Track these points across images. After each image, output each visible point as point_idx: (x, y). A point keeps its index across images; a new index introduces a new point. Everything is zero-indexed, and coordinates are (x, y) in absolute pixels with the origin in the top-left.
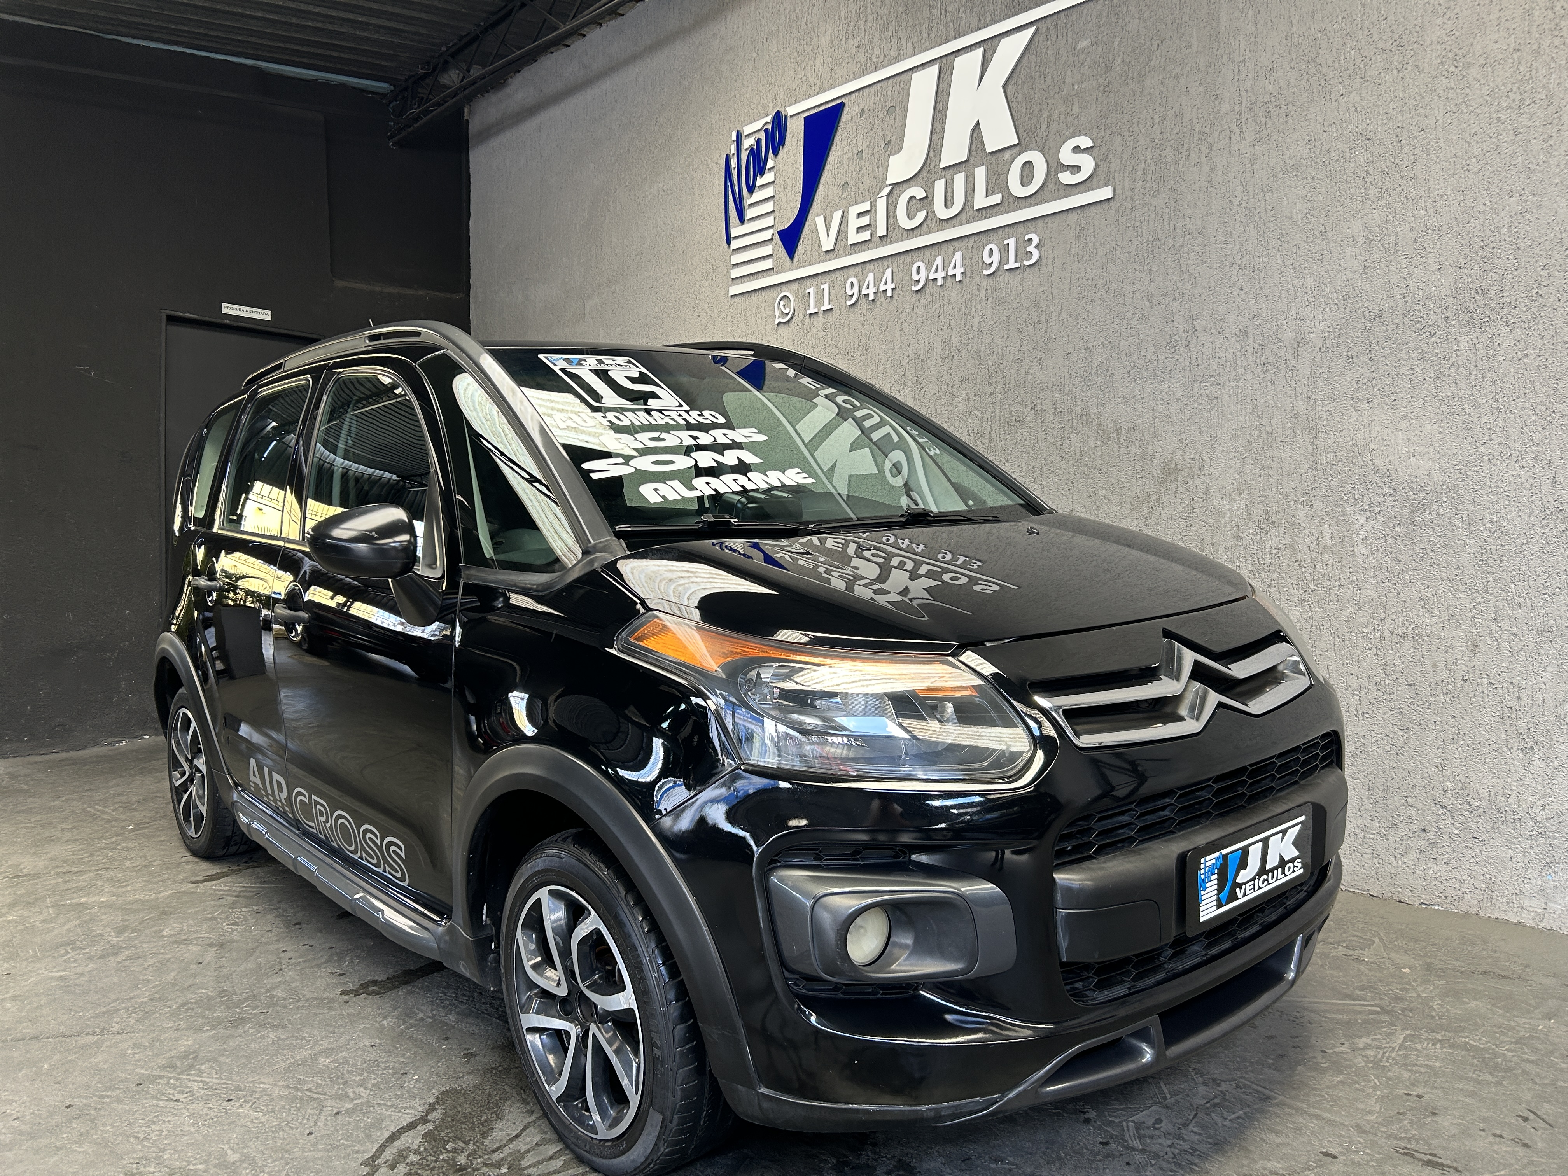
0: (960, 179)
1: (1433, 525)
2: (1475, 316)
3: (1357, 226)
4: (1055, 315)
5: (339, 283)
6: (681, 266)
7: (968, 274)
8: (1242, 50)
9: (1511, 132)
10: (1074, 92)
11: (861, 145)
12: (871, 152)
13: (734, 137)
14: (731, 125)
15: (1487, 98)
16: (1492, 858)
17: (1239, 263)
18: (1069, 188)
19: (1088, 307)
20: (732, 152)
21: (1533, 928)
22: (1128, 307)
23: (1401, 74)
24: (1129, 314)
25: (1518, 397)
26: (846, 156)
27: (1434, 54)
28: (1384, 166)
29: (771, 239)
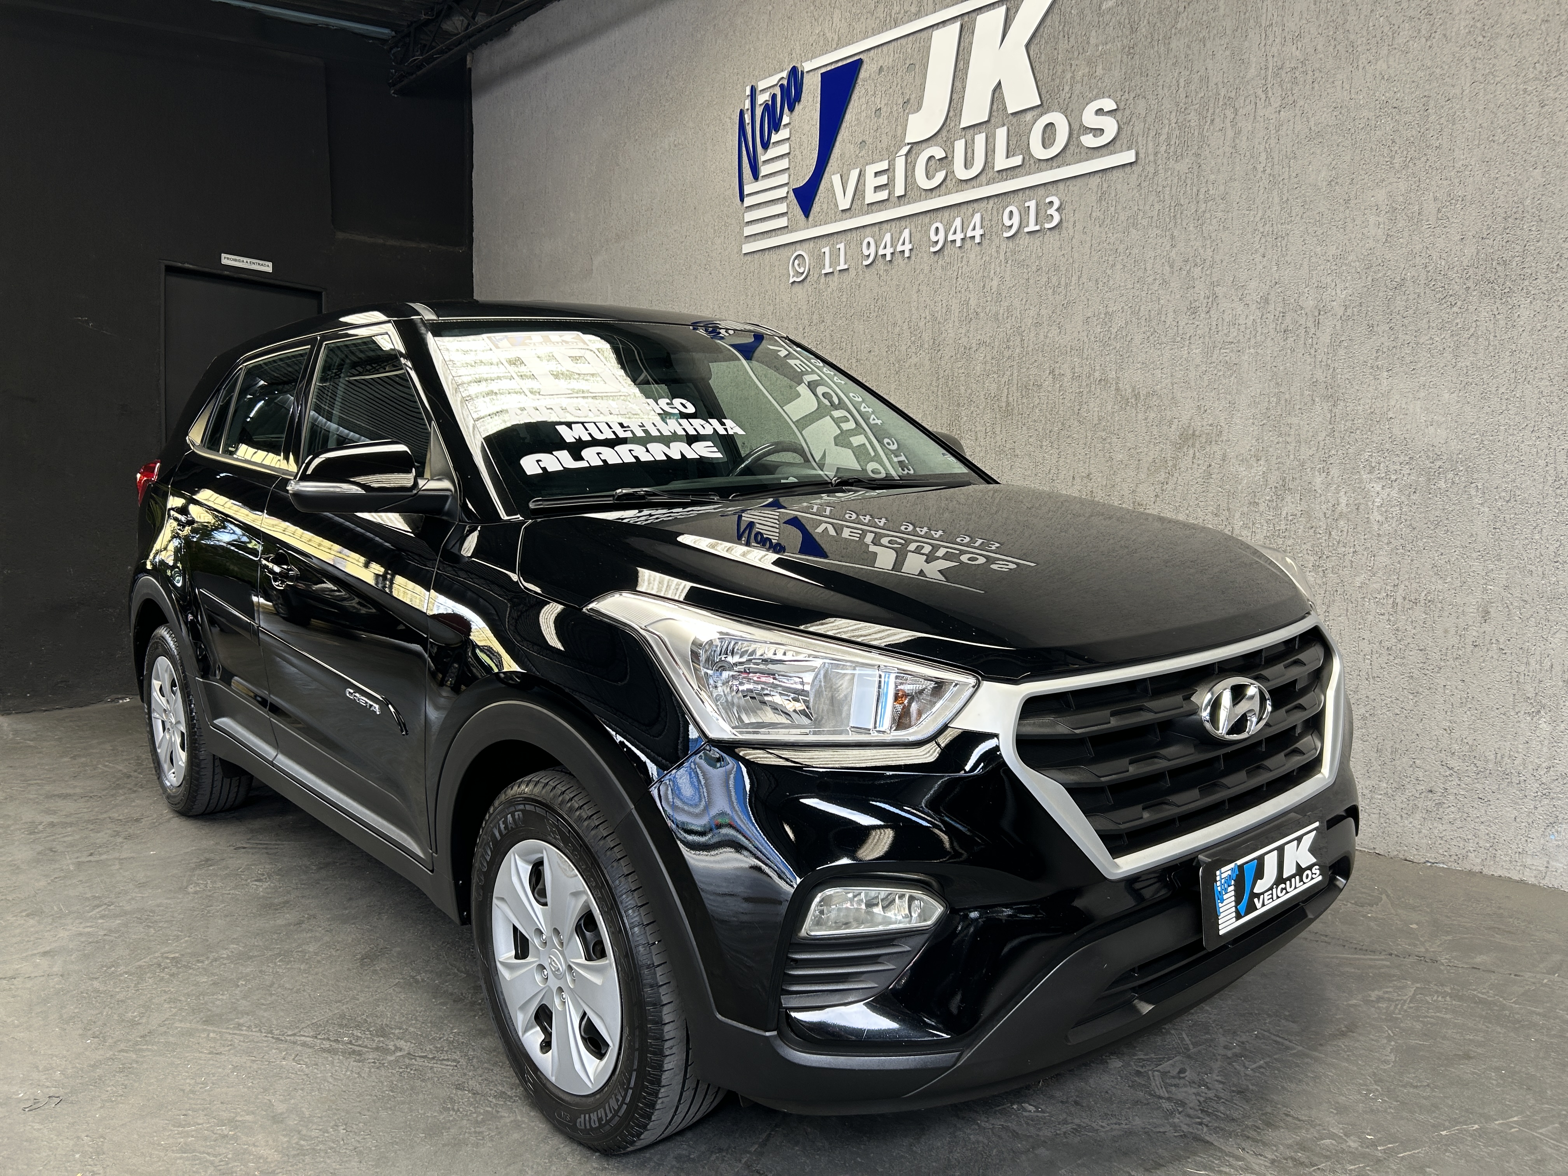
0: (980, 140)
1: (1448, 493)
2: (1496, 287)
3: (1380, 196)
4: (1074, 279)
5: (341, 235)
6: (692, 223)
7: (988, 237)
8: (1270, 15)
9: (1538, 104)
10: (1098, 53)
11: (880, 102)
12: (889, 110)
13: (748, 92)
14: (746, 80)
15: (1514, 68)
16: (1496, 818)
17: (1261, 230)
18: (1092, 151)
19: (1109, 272)
20: (746, 107)
21: (1534, 885)
22: (1149, 272)
23: (1429, 43)
24: (1150, 279)
25: (1536, 368)
26: (864, 114)
27: (1463, 24)
28: (1409, 135)
29: (786, 197)
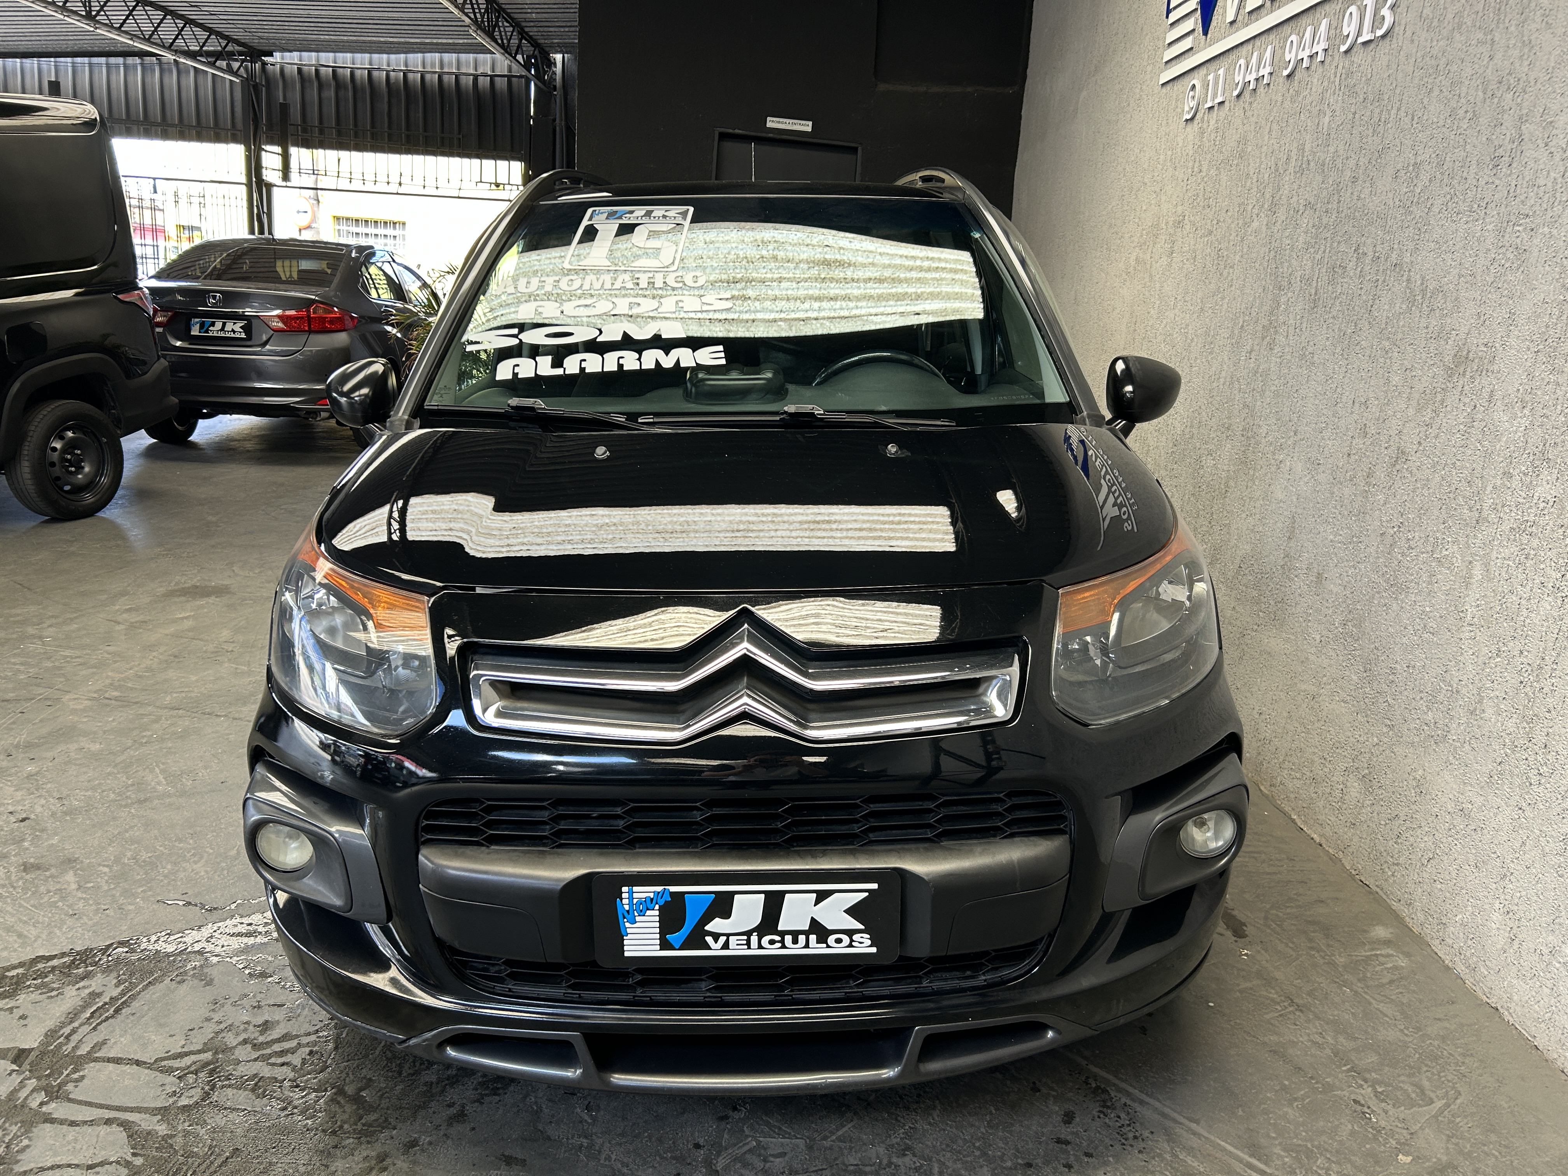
5: (882, 87)
6: (1137, 48)
7: (1329, 52)
29: (1196, 10)
